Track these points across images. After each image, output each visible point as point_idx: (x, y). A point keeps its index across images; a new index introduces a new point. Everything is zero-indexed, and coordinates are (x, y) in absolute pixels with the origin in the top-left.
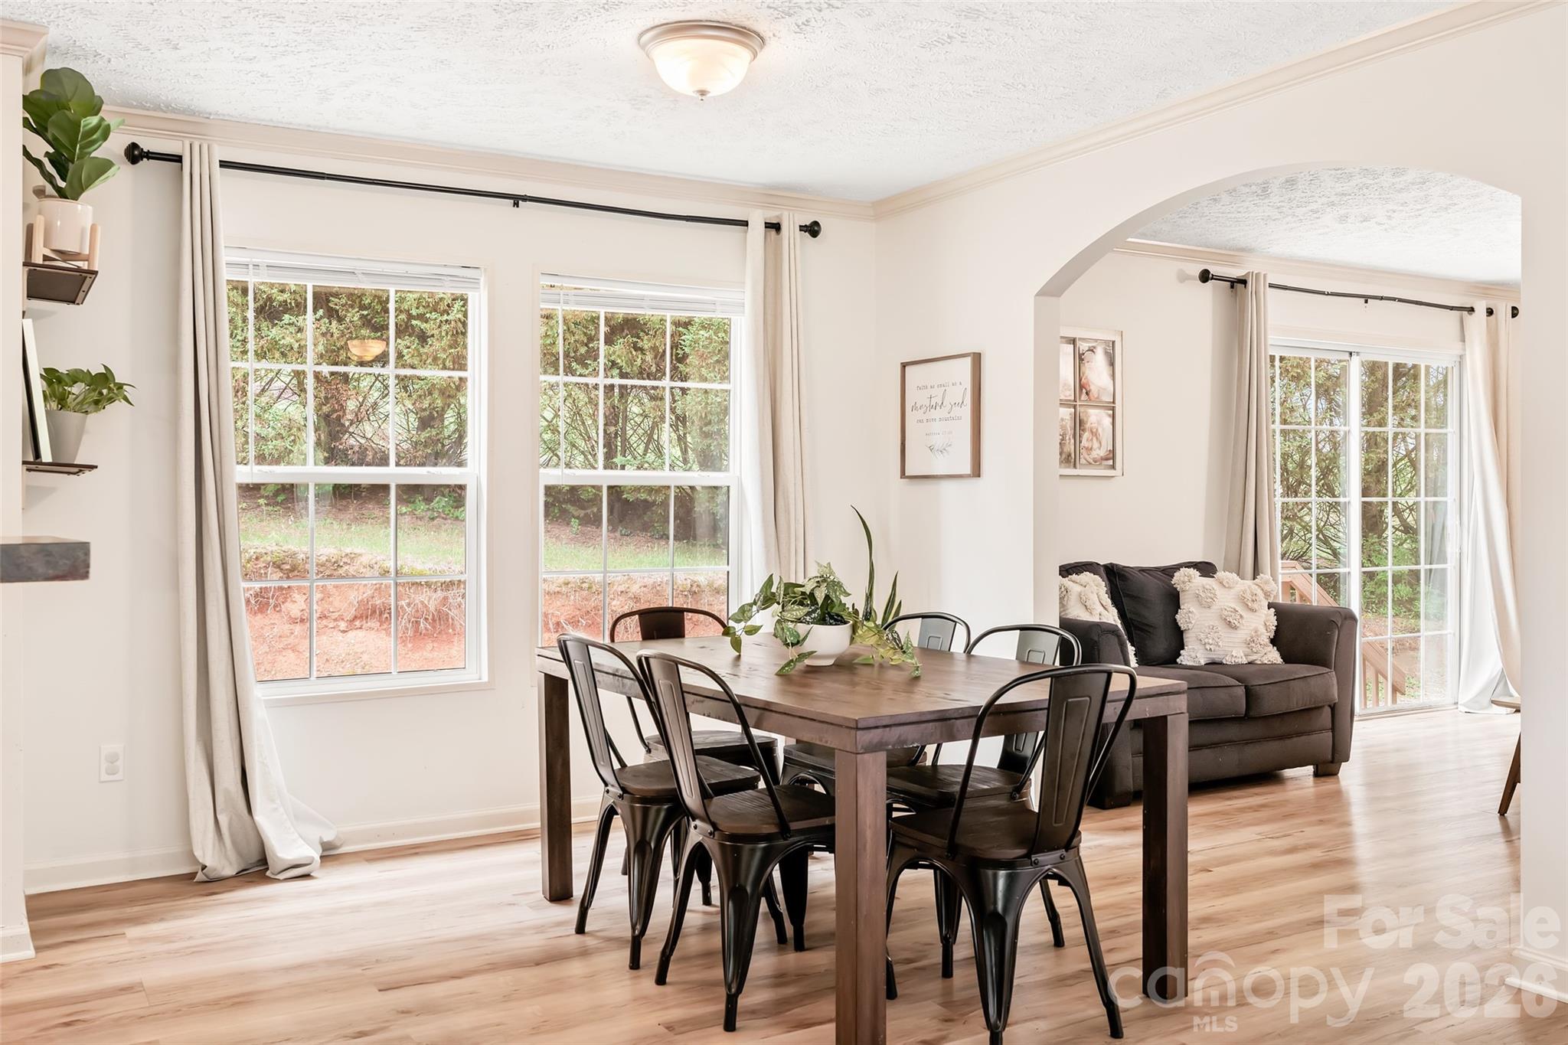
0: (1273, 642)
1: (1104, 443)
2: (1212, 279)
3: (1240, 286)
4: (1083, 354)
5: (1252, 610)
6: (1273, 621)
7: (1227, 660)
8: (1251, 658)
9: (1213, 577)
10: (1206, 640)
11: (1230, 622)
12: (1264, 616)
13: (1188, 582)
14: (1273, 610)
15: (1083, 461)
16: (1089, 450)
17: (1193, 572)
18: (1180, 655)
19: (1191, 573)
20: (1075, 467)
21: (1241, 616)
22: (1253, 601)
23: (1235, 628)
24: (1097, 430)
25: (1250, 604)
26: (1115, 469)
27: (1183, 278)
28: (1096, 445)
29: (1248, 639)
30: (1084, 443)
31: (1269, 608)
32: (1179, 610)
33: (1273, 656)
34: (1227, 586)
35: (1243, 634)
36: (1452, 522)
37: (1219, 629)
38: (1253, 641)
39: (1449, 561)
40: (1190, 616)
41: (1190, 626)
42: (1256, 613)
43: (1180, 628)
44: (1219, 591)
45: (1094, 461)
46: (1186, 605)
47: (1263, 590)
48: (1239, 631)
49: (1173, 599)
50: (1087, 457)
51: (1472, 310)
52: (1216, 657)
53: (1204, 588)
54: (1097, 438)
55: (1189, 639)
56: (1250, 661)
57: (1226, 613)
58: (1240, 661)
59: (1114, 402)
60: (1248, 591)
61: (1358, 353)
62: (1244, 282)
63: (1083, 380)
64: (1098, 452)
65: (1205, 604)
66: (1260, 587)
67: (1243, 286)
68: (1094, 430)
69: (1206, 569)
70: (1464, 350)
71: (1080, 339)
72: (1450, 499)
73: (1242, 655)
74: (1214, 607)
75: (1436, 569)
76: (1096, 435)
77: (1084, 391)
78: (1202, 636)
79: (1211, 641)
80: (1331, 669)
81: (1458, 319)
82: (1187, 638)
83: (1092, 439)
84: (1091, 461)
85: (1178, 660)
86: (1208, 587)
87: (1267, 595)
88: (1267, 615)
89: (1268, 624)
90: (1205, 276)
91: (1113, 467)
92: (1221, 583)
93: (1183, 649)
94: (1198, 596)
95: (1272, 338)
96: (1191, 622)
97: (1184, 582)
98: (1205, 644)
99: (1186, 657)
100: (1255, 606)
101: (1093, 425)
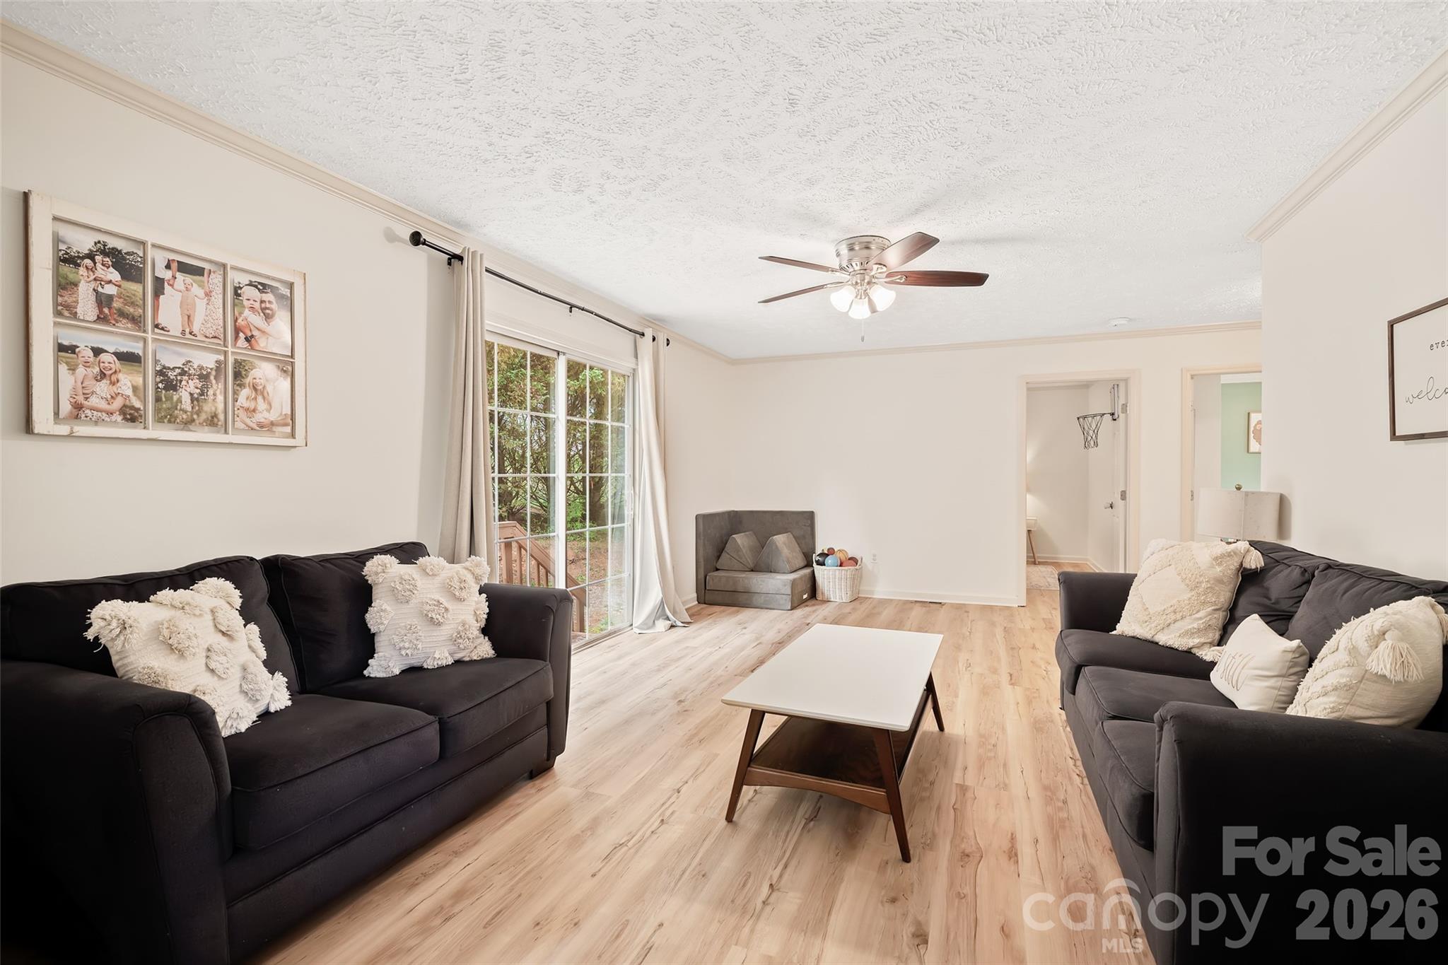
0: (484, 631)
1: (275, 405)
2: (424, 243)
3: (455, 262)
4: (241, 288)
5: (460, 600)
6: (484, 608)
7: (429, 664)
8: (458, 656)
9: (416, 563)
10: (401, 645)
11: (432, 618)
12: (474, 604)
13: (382, 571)
14: (484, 596)
15: (239, 425)
16: (251, 411)
17: (389, 559)
18: (368, 665)
19: (387, 561)
20: (226, 432)
21: (447, 610)
22: (461, 589)
23: (439, 624)
24: (264, 387)
25: (457, 594)
26: (295, 438)
27: (391, 237)
28: (261, 405)
29: (454, 636)
30: (242, 400)
31: (480, 594)
32: (370, 609)
33: (484, 649)
34: (431, 573)
35: (447, 630)
36: (628, 491)
37: (419, 628)
38: (461, 636)
39: (626, 521)
40: (381, 616)
41: (382, 627)
42: (465, 603)
43: (370, 630)
44: (420, 582)
45: (258, 425)
46: (378, 601)
47: (474, 574)
48: (443, 628)
49: (363, 594)
50: (248, 421)
51: (643, 335)
52: (415, 662)
53: (402, 578)
54: (264, 398)
55: (381, 644)
56: (456, 658)
57: (428, 607)
58: (444, 663)
59: (292, 356)
60: (456, 579)
61: (564, 354)
62: (460, 258)
63: (239, 321)
64: (266, 414)
65: (401, 597)
66: (470, 570)
67: (460, 262)
68: (260, 387)
69: (408, 552)
70: (637, 365)
71: (233, 268)
72: (627, 474)
73: (448, 655)
74: (414, 601)
75: (616, 528)
76: (262, 394)
77: (241, 335)
78: (396, 639)
79: (407, 645)
80: (545, 661)
81: (633, 338)
82: (378, 642)
83: (255, 398)
84: (255, 426)
85: (365, 672)
86: (407, 577)
87: (477, 578)
88: (477, 603)
89: (478, 613)
90: (416, 239)
91: (293, 435)
92: (424, 570)
93: (372, 657)
94: (393, 589)
95: (489, 323)
96: (382, 623)
97: (377, 574)
98: (400, 649)
99: (375, 667)
100: (464, 594)
101: (258, 381)
